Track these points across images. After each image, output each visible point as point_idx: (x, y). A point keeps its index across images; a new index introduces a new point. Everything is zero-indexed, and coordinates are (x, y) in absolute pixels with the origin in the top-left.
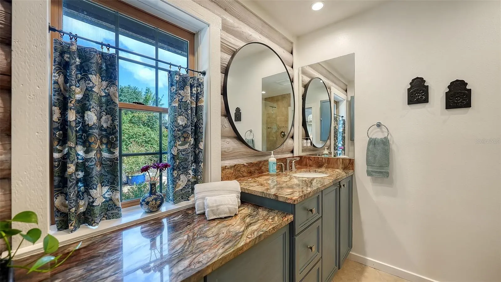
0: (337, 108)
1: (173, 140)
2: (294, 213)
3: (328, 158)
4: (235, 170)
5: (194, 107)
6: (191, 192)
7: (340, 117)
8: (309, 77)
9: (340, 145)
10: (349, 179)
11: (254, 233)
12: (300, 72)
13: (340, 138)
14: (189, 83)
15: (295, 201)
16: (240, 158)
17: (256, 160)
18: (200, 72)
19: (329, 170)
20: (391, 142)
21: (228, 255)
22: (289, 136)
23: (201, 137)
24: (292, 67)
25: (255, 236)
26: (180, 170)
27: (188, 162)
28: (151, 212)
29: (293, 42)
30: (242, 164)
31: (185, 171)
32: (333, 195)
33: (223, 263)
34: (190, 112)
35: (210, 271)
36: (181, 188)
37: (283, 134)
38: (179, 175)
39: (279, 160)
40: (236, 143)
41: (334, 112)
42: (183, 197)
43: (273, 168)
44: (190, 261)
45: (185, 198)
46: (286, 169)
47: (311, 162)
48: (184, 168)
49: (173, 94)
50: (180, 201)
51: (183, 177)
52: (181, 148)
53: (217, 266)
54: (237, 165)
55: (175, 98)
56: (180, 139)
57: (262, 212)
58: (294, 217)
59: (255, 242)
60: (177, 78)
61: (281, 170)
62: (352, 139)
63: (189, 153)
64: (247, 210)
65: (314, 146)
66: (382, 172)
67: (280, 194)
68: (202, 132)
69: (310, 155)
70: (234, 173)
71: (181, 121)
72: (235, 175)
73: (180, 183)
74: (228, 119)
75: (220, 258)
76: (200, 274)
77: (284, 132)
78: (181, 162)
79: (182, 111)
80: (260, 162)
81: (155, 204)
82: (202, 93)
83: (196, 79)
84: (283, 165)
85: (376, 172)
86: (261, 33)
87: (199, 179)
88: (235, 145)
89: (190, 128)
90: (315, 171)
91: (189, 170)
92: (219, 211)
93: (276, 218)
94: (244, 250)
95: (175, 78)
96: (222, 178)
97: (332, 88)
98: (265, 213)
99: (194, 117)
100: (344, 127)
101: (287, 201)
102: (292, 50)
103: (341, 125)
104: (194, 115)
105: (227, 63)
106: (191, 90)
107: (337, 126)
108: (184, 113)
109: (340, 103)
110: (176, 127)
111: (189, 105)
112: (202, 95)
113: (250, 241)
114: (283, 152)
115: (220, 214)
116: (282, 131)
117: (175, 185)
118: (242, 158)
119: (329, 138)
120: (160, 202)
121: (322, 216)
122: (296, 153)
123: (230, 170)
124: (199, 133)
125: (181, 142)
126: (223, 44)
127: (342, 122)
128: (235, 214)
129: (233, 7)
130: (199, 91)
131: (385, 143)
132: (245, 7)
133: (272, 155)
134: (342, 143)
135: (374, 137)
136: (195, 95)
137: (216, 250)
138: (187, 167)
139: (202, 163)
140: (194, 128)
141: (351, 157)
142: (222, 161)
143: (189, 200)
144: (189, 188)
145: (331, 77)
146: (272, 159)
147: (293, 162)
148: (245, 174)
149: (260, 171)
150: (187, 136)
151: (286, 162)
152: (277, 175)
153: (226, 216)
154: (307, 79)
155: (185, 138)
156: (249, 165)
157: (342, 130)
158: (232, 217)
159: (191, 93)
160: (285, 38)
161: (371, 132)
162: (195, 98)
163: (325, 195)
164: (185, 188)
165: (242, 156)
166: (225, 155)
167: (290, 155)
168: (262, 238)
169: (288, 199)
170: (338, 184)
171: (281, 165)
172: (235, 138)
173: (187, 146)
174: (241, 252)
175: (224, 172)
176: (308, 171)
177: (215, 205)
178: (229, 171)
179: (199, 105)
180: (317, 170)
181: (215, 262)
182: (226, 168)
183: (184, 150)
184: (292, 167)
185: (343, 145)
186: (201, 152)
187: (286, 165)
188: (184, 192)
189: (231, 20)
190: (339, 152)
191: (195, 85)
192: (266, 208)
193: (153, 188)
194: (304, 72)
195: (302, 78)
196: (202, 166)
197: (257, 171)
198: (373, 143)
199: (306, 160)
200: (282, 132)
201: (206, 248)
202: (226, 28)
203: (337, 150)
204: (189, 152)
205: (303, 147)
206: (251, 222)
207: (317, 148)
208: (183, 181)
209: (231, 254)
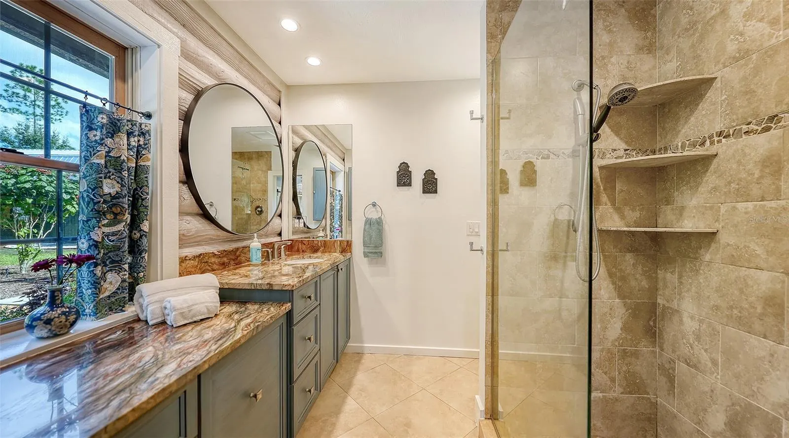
0: (333, 179)
1: (96, 218)
2: (291, 301)
3: (325, 241)
4: (201, 262)
5: (133, 167)
6: (127, 298)
7: (337, 192)
8: (302, 138)
9: (337, 226)
10: (347, 263)
11: (249, 325)
12: (290, 132)
13: (337, 218)
14: (125, 129)
15: (293, 287)
16: (205, 245)
17: (231, 247)
18: (142, 114)
19: (326, 254)
20: (384, 222)
21: (225, 349)
22: (276, 214)
23: (146, 213)
24: (280, 123)
25: (252, 328)
26: (106, 265)
27: (123, 252)
28: (56, 336)
29: (281, 90)
30: (211, 252)
31: (115, 266)
32: (331, 280)
33: (220, 357)
34: (125, 174)
35: (206, 366)
36: (107, 294)
37: (259, 209)
38: (104, 274)
39: (264, 245)
40: (201, 222)
41: (331, 185)
42: (112, 308)
43: (256, 256)
44: (177, 363)
45: (116, 309)
46: (273, 257)
47: (304, 246)
48: (113, 262)
49: (94, 143)
50: (107, 315)
51: (110, 276)
52: (107, 230)
53: (213, 361)
54: (204, 254)
55: (99, 151)
56: (105, 215)
57: (252, 307)
58: (292, 305)
59: (253, 333)
60: (102, 118)
61: (267, 258)
62: (350, 219)
63: (123, 238)
64: (229, 309)
65: (308, 227)
66: (377, 252)
67: (274, 282)
68: (148, 206)
69: (302, 238)
70: (199, 266)
71: (109, 187)
72: (200, 269)
73: (106, 285)
74: (188, 188)
75: (216, 352)
76: (196, 370)
77: (261, 207)
78: (107, 253)
79: (109, 172)
80: (237, 249)
81: (66, 321)
82: (148, 147)
83: (138, 125)
84: (270, 252)
85: (371, 253)
86: (237, 70)
87: (141, 278)
88: (200, 226)
89: (126, 199)
90: (310, 256)
91: (124, 264)
92: (192, 313)
93: (272, 309)
94: (242, 343)
95: (99, 119)
96: (180, 273)
97: (328, 156)
98: (256, 307)
99: (132, 183)
100: (342, 204)
101: (284, 289)
102: (280, 101)
103: (337, 202)
104: (132, 179)
105: (187, 106)
106: (128, 140)
107: (334, 203)
108: (113, 175)
109: (336, 174)
110: (101, 197)
111: (124, 164)
112: (148, 149)
113: (248, 333)
114: (267, 236)
115: (194, 316)
116: (258, 205)
117: (99, 289)
118: (209, 244)
119: (324, 217)
120: (75, 316)
121: (320, 304)
122: (285, 237)
123: (193, 262)
124: (141, 206)
125: (108, 221)
126: (181, 77)
127: (339, 198)
128: (216, 315)
129: (198, 27)
130: (141, 143)
131: (379, 222)
132: (215, 30)
133: (256, 239)
134: (339, 223)
135: (370, 217)
136: (136, 149)
137: (207, 347)
138: (120, 261)
139: (147, 253)
140: (131, 199)
141: (348, 238)
142: (181, 250)
143: (125, 311)
144: (124, 292)
145: (327, 141)
146: (255, 244)
147: (282, 247)
148: (215, 267)
149: (237, 262)
150: (121, 210)
151: (273, 248)
152: (263, 264)
153: (203, 317)
154: (299, 142)
155: (116, 215)
156: (221, 253)
157: (339, 208)
158: (212, 317)
159: (129, 145)
160: (270, 83)
161: (367, 212)
162: (135, 153)
163: (324, 280)
164: (117, 292)
165: (210, 241)
166: (184, 240)
167: (278, 239)
168: (260, 329)
169: (286, 286)
170: (336, 269)
171: (267, 251)
172: (198, 214)
173: (120, 227)
174: (239, 345)
175: (183, 265)
176: (302, 258)
177: (185, 306)
178: (191, 263)
179: (142, 164)
180: (312, 255)
181: (211, 357)
182: (187, 258)
183: (114, 234)
184: (280, 254)
185: (340, 226)
186: (146, 236)
187: (273, 252)
188: (113, 300)
189: (193, 44)
190: (335, 235)
191: (134, 134)
192: (255, 303)
193: (58, 296)
194: (295, 132)
195: (293, 139)
196: (146, 257)
197: (232, 262)
198: (369, 222)
199: (298, 244)
200: (258, 207)
201: (191, 350)
202: (187, 54)
203: (333, 231)
204: (124, 235)
205: (294, 228)
206: (241, 317)
207: (310, 229)
208: (113, 281)
209: (228, 347)
